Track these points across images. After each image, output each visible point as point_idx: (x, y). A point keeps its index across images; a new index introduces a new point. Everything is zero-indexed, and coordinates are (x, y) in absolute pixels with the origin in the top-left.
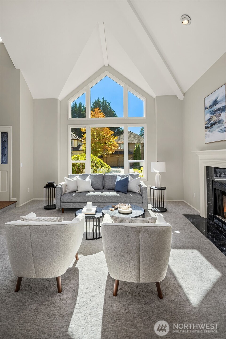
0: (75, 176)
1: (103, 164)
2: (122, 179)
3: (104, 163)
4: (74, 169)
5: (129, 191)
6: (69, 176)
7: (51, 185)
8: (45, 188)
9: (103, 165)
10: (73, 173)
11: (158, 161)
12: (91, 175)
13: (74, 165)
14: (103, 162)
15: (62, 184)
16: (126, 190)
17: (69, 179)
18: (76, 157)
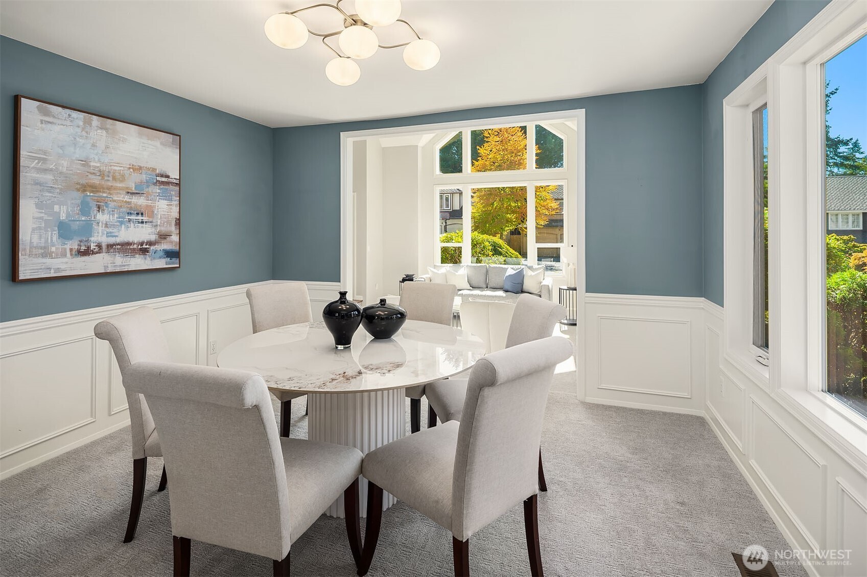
0: (444, 266)
1: (504, 250)
2: (515, 272)
3: (508, 247)
4: (444, 257)
5: (523, 290)
6: (435, 267)
7: (409, 278)
8: (401, 282)
9: (505, 253)
10: (442, 263)
11: (572, 246)
12: (467, 266)
13: (444, 250)
14: (506, 245)
15: (424, 276)
16: (519, 290)
17: (435, 271)
18: (449, 236)
